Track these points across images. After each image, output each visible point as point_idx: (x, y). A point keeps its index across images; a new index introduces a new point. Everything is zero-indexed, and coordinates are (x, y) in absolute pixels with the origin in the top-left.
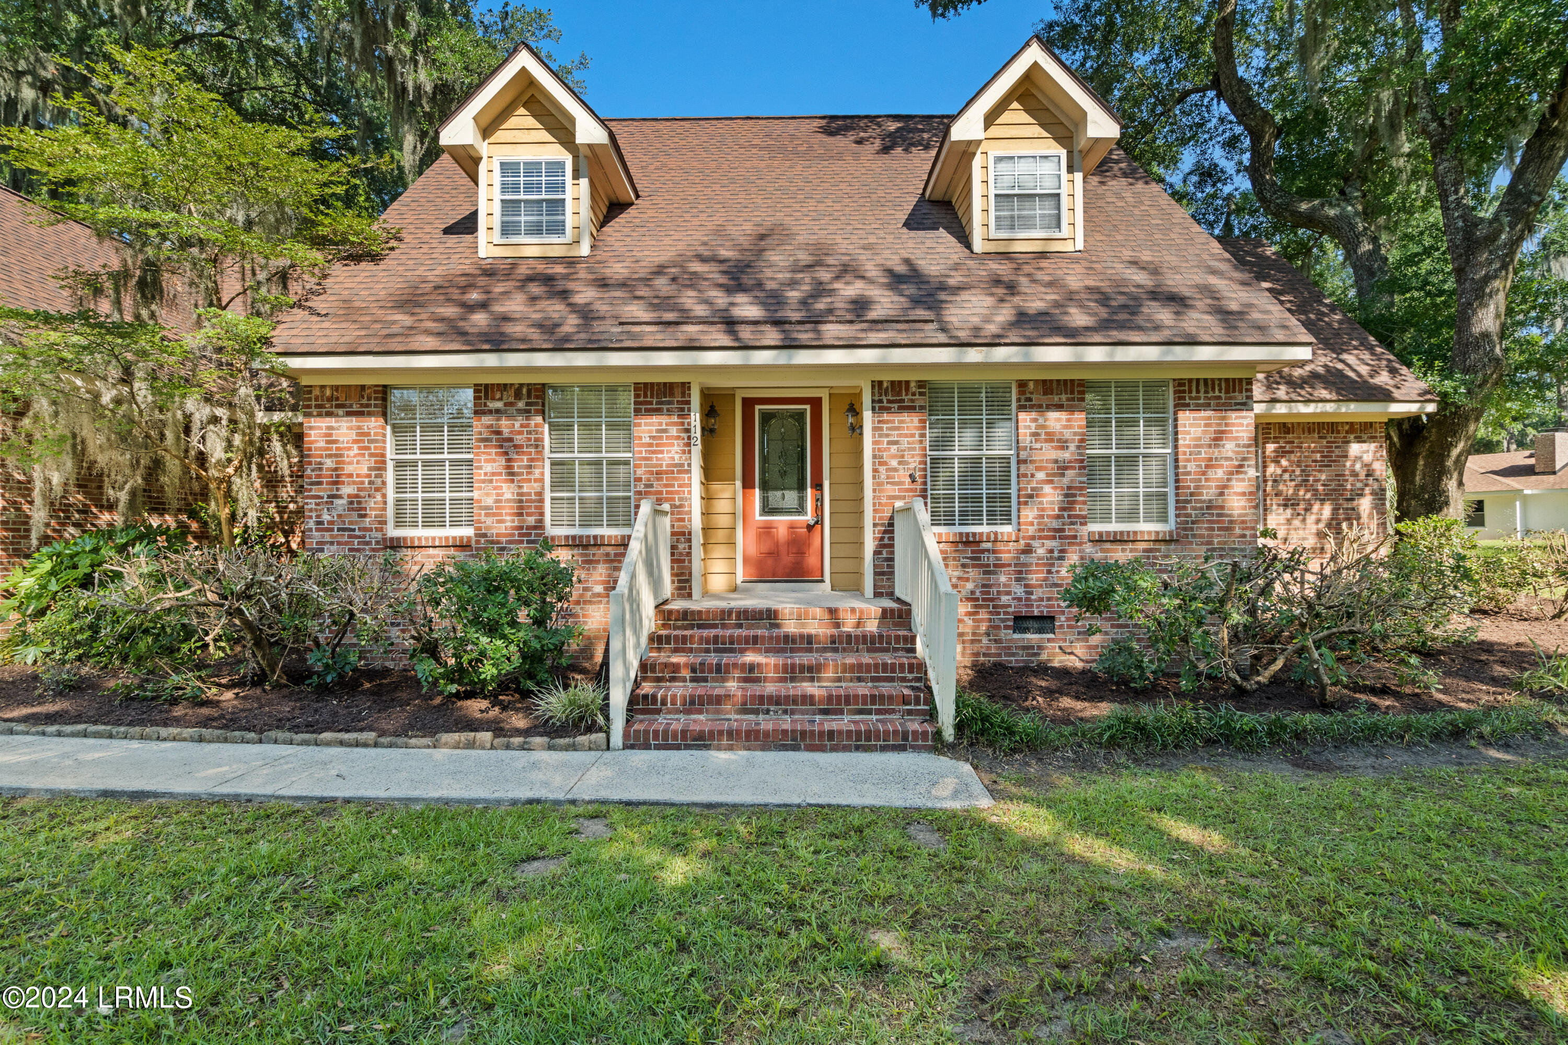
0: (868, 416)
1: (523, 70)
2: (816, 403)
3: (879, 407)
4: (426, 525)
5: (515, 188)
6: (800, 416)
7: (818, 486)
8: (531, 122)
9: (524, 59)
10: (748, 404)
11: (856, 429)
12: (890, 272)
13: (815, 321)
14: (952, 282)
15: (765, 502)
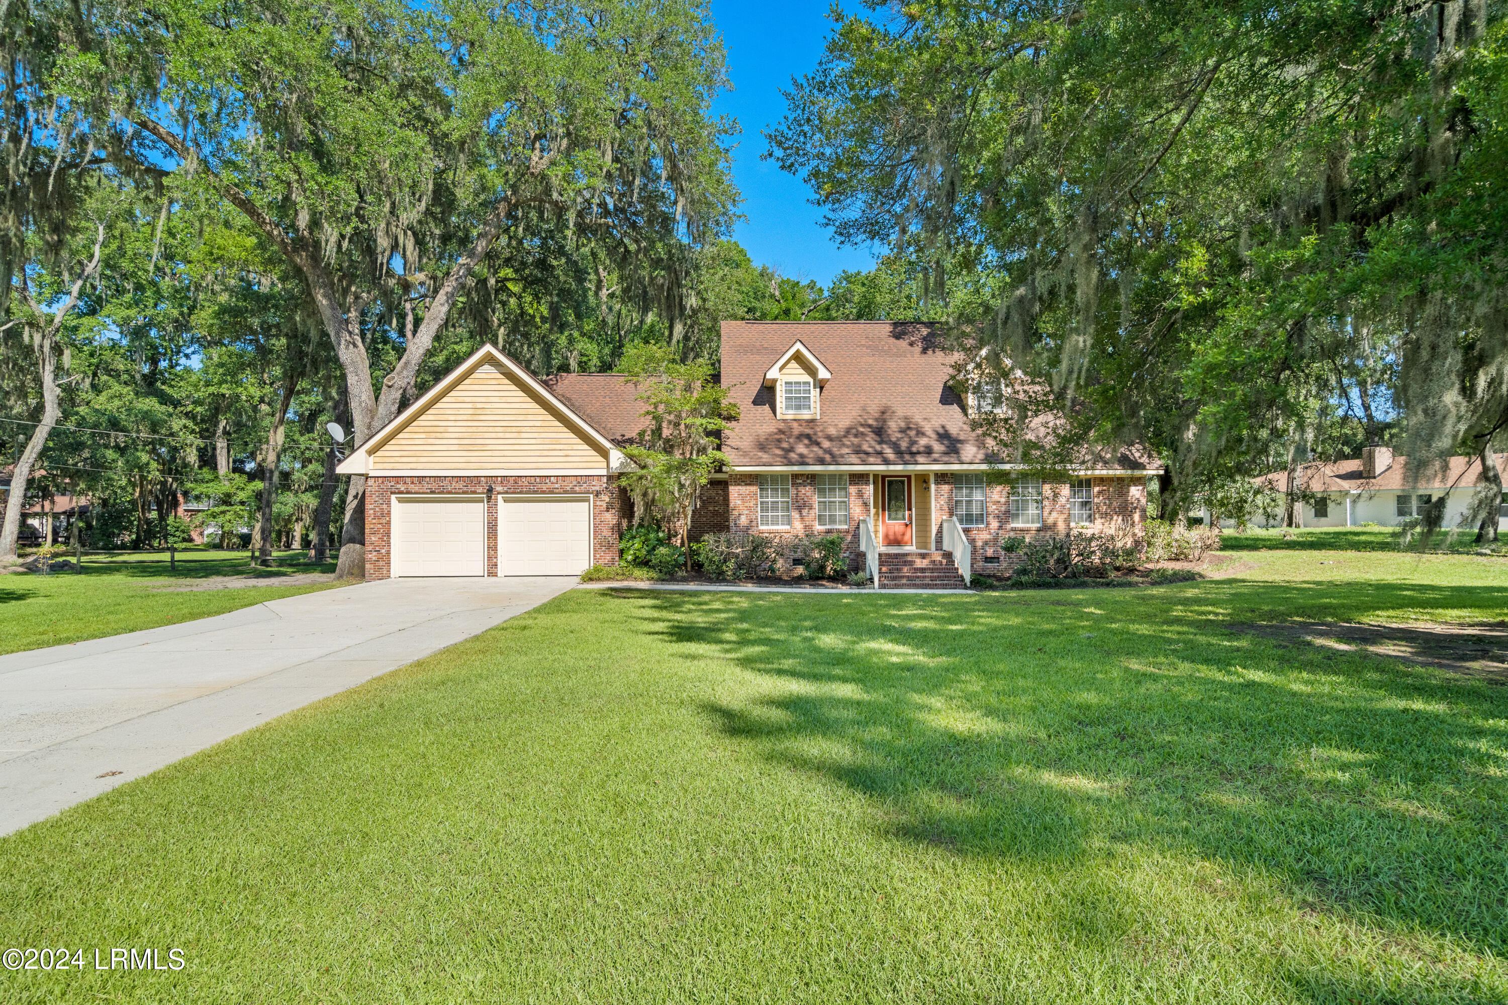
0: (933, 487)
1: (798, 351)
2: (909, 477)
3: (937, 483)
4: (772, 524)
5: (791, 391)
6: (903, 482)
7: (910, 509)
8: (797, 366)
9: (798, 346)
10: (884, 477)
11: (927, 489)
12: (938, 434)
13: (913, 454)
14: (962, 438)
15: (889, 515)
